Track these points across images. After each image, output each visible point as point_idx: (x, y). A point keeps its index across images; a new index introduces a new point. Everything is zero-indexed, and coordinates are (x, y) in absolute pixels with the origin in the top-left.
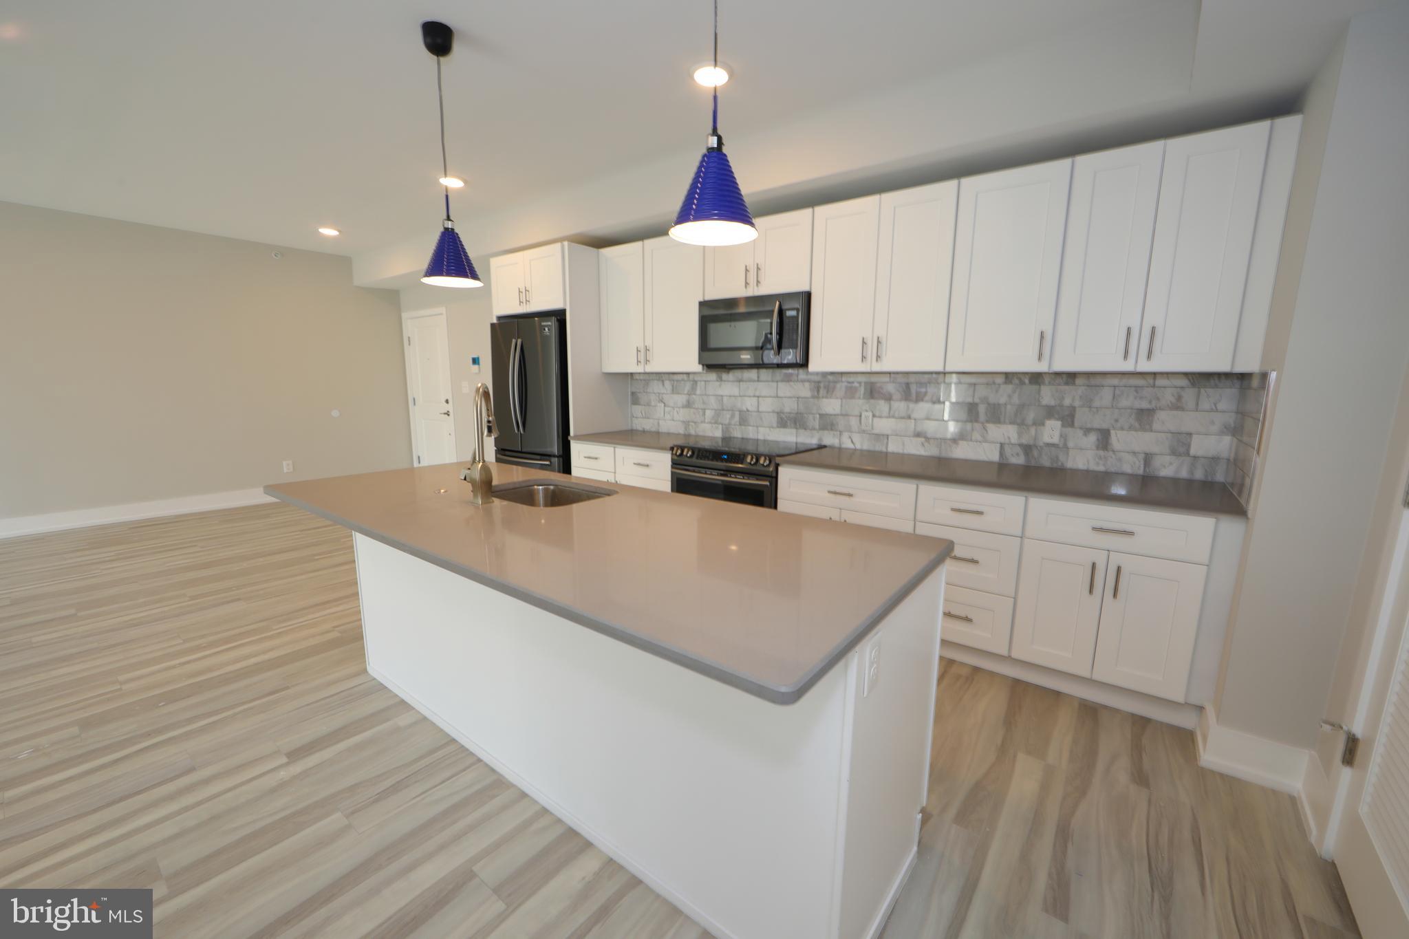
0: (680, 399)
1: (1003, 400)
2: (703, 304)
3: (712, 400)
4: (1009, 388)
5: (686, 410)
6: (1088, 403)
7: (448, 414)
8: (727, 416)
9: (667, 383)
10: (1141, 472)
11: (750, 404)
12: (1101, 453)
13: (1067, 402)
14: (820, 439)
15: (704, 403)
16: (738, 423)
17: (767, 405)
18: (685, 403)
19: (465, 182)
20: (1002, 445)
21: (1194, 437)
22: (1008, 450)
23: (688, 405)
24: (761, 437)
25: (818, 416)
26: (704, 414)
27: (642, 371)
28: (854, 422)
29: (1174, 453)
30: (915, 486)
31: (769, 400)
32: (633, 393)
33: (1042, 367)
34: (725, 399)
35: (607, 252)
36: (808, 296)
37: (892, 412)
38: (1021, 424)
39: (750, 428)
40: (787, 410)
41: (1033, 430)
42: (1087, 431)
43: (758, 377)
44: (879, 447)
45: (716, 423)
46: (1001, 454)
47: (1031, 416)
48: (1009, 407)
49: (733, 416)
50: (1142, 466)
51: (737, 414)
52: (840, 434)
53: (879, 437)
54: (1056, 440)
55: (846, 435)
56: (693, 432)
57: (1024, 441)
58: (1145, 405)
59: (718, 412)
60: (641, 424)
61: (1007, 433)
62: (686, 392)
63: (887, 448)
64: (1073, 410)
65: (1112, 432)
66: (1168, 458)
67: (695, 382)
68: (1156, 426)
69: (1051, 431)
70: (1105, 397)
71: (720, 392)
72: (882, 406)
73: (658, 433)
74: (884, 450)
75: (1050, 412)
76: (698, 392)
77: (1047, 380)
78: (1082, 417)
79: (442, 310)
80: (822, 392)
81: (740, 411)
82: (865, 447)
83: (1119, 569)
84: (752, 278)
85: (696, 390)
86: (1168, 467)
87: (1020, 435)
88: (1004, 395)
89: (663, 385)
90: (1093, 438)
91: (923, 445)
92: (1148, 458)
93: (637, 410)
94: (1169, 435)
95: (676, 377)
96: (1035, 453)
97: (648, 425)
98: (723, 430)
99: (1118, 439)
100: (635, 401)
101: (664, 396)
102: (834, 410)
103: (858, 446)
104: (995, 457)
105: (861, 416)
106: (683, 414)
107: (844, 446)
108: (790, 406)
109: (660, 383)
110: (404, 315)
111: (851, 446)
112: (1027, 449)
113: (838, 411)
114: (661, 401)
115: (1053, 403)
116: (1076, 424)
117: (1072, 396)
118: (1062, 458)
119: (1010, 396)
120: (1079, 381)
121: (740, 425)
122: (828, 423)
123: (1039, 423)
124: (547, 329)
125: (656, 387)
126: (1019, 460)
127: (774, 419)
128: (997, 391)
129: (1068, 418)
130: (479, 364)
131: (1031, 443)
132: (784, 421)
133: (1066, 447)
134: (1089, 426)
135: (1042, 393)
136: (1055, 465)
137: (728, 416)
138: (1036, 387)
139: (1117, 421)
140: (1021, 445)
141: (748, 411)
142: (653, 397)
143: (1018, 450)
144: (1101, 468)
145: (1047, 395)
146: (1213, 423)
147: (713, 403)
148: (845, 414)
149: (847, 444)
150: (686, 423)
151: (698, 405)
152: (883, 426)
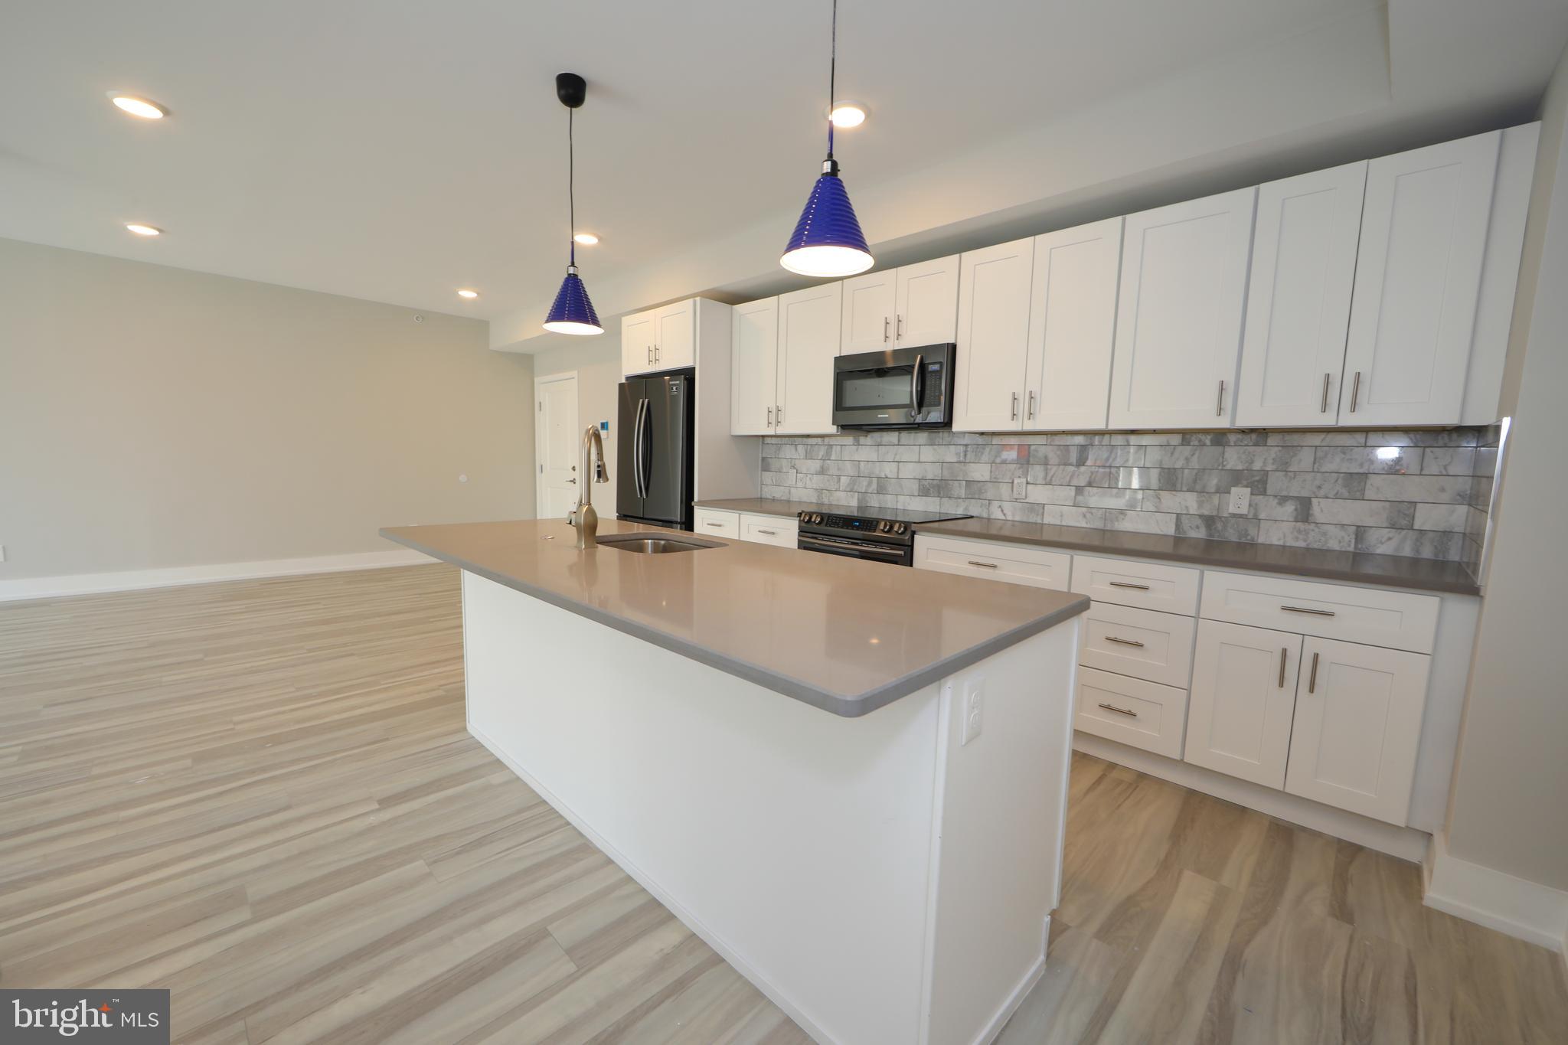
0: (814, 465)
1: (1179, 465)
2: (838, 360)
3: (848, 466)
4: (1187, 450)
5: (820, 477)
6: (1283, 466)
7: (574, 481)
8: (863, 484)
9: (800, 448)
10: (1351, 549)
11: (889, 470)
12: (1299, 525)
13: (1257, 465)
14: (966, 509)
15: (839, 469)
16: (876, 492)
17: (909, 471)
18: (818, 469)
19: (600, 239)
20: (1178, 516)
21: (1419, 506)
22: (1186, 523)
23: (822, 471)
24: (900, 506)
25: (964, 482)
26: (839, 481)
27: (773, 433)
28: (1005, 490)
29: (1393, 526)
30: (1069, 557)
31: (910, 465)
32: (763, 459)
33: (1223, 423)
34: (862, 465)
35: (742, 308)
36: (952, 348)
37: (1048, 478)
38: (1202, 492)
39: (889, 497)
40: (930, 476)
41: (1216, 499)
42: (1283, 500)
43: (899, 441)
44: (1034, 518)
45: (851, 491)
46: (1178, 527)
47: (1213, 482)
48: (1186, 471)
49: (870, 484)
50: (1353, 541)
51: (875, 480)
52: (989, 504)
53: (1033, 507)
54: (1244, 510)
55: (996, 504)
56: (826, 501)
57: (1206, 513)
58: (1355, 469)
59: (855, 478)
60: (769, 492)
61: (1188, 502)
62: (820, 457)
63: (1042, 519)
64: (1265, 474)
65: (1315, 501)
66: (1386, 533)
67: (831, 446)
68: (1370, 493)
69: (1239, 500)
70: (1304, 459)
71: (857, 457)
72: (1037, 471)
73: (789, 501)
74: (1039, 521)
75: (1236, 478)
76: (833, 458)
77: (1232, 438)
78: (1276, 483)
79: (574, 374)
80: (970, 456)
81: (878, 478)
82: (1017, 518)
83: (1316, 656)
84: (892, 331)
85: (831, 455)
86: (1385, 544)
87: (1200, 504)
88: (1180, 458)
89: (796, 449)
90: (1290, 508)
91: (1085, 516)
92: (1360, 532)
93: (768, 477)
94: (1387, 504)
95: (809, 440)
96: (1219, 526)
97: (778, 493)
98: (858, 499)
99: (1321, 510)
100: (766, 467)
101: (797, 462)
102: (982, 475)
103: (1010, 518)
104: (1171, 530)
105: (1013, 483)
106: (817, 481)
107: (992, 517)
108: (932, 472)
109: (793, 447)
110: (536, 380)
111: (1001, 516)
112: (1209, 521)
113: (987, 478)
114: (793, 467)
115: (1240, 467)
116: (1269, 492)
117: (1263, 458)
118: (1252, 532)
119: (1187, 459)
120: (1272, 440)
121: (878, 493)
122: (975, 491)
123: (1223, 491)
124: (674, 388)
125: (788, 452)
126: (1200, 534)
127: (914, 487)
128: (1172, 454)
129: (1259, 485)
130: (607, 429)
131: (1214, 513)
132: (926, 489)
133: (1256, 518)
134: (1284, 493)
135: (1227, 455)
136: (1243, 540)
137: (865, 483)
138: (1220, 448)
139: (1319, 487)
140: (1200, 516)
141: (887, 478)
142: (784, 463)
143: (1199, 522)
144: (1301, 544)
145: (1233, 457)
146: (1443, 490)
147: (849, 469)
148: (995, 481)
149: (997, 514)
150: (820, 491)
151: (833, 471)
152: (1038, 494)
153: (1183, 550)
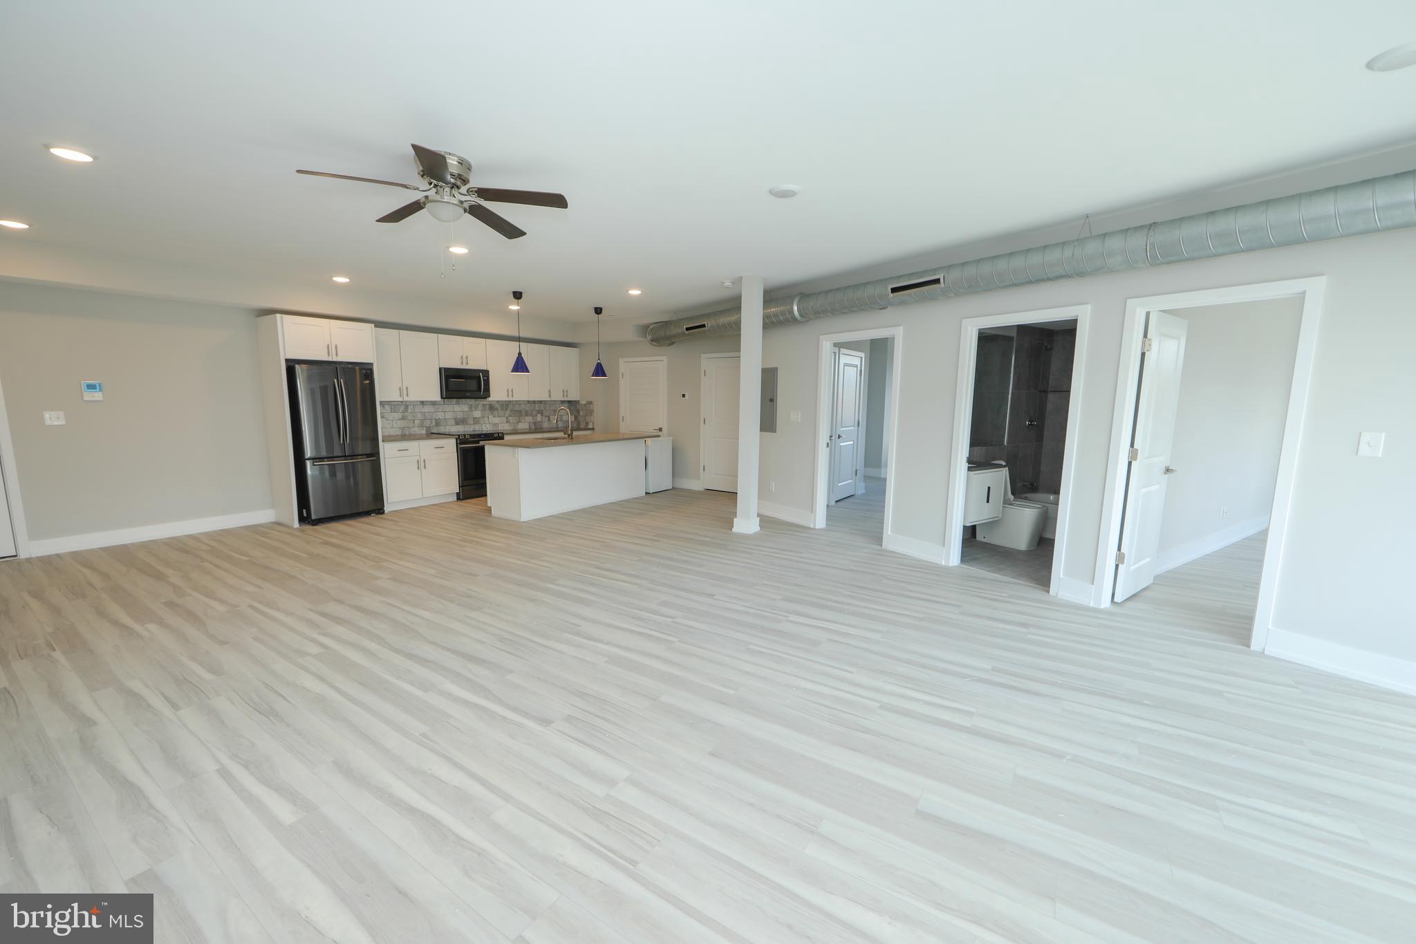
2: (443, 370)
3: (419, 415)
5: (403, 421)
8: (427, 423)
11: (440, 415)
15: (413, 416)
17: (449, 416)
18: (401, 417)
23: (403, 418)
26: (414, 422)
28: (486, 419)
31: (450, 413)
34: (427, 414)
36: (487, 372)
38: (533, 416)
39: (442, 427)
41: (536, 417)
42: (546, 416)
45: (422, 426)
46: (530, 426)
47: (534, 413)
48: (529, 411)
49: (431, 422)
51: (434, 423)
53: (496, 425)
54: (540, 420)
56: (407, 433)
57: (534, 421)
59: (422, 421)
61: (529, 419)
64: (542, 411)
65: (550, 416)
67: (408, 406)
69: (539, 418)
70: (548, 407)
71: (423, 410)
72: (495, 412)
75: (538, 412)
76: (409, 411)
77: (536, 403)
78: (544, 412)
81: (436, 419)
84: (465, 362)
87: (533, 419)
88: (528, 407)
95: (392, 403)
96: (536, 423)
101: (385, 414)
106: (401, 424)
108: (460, 415)
112: (534, 423)
113: (480, 416)
115: (538, 409)
116: (543, 414)
117: (542, 407)
122: (476, 421)
123: (536, 415)
127: (453, 423)
132: (458, 422)
137: (429, 423)
147: (419, 416)
148: (483, 417)
149: (485, 429)
150: (403, 429)
151: (410, 417)
152: (497, 420)
153: (532, 431)
